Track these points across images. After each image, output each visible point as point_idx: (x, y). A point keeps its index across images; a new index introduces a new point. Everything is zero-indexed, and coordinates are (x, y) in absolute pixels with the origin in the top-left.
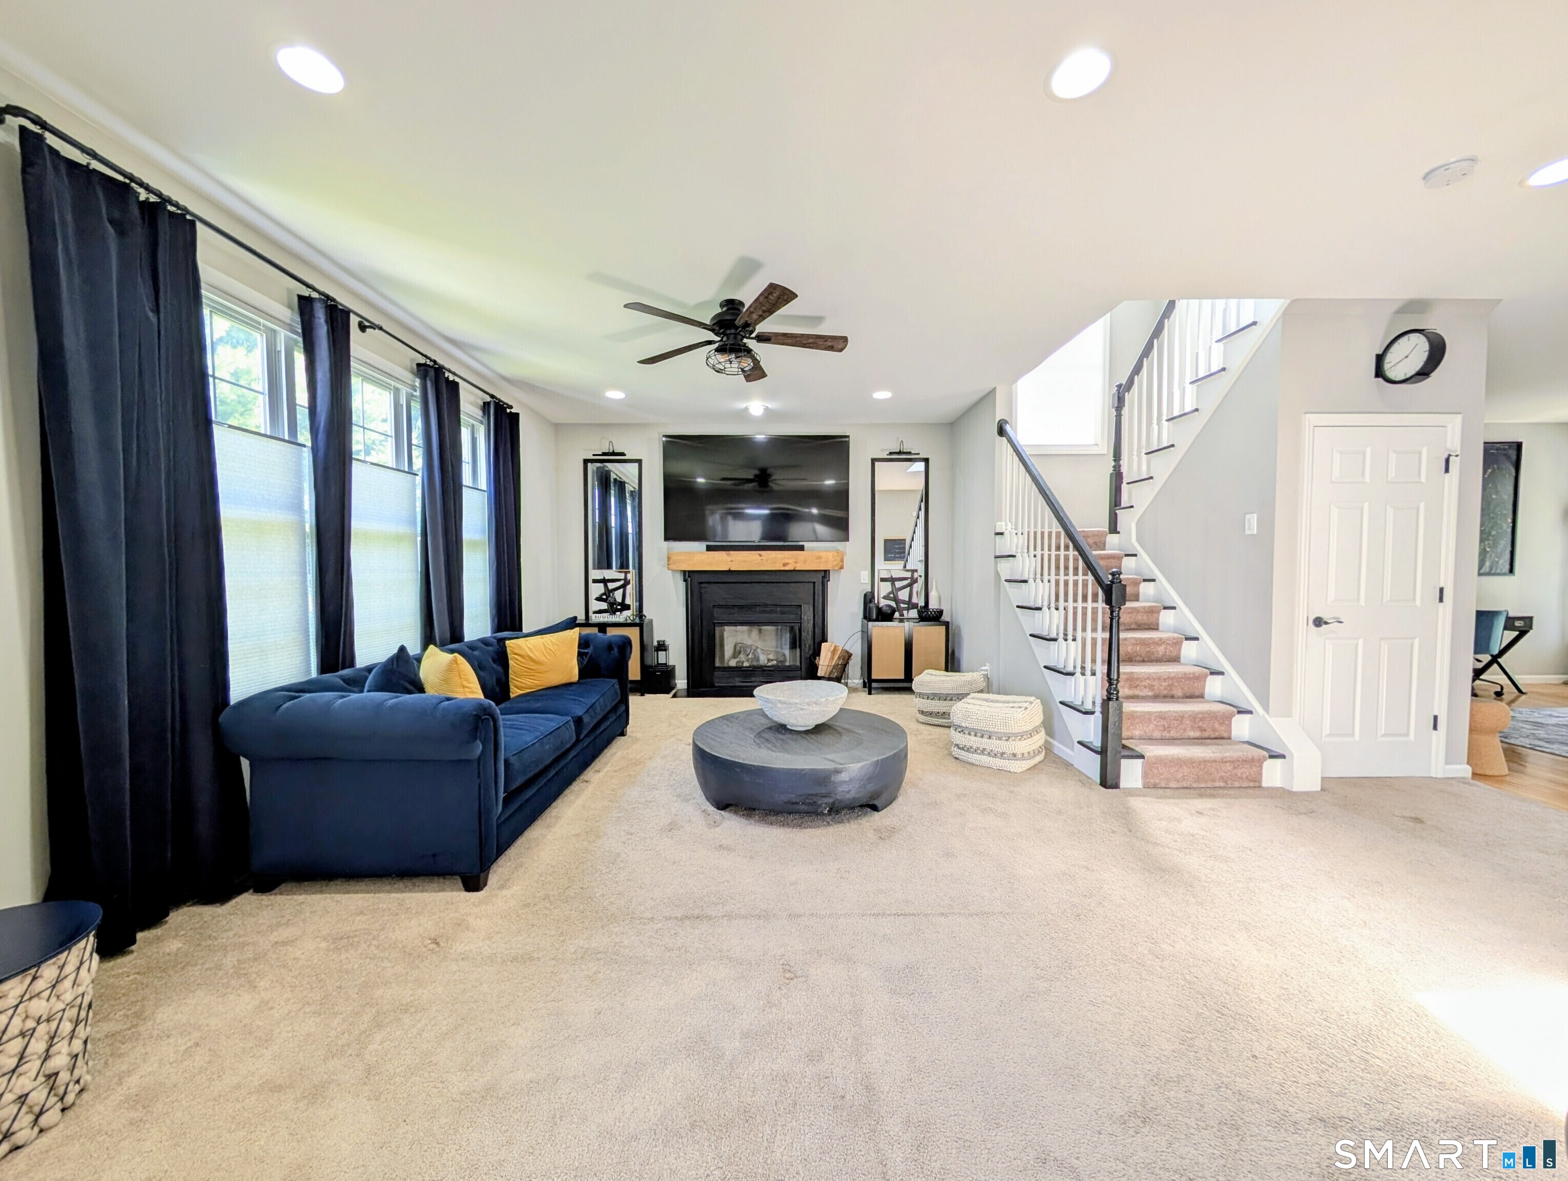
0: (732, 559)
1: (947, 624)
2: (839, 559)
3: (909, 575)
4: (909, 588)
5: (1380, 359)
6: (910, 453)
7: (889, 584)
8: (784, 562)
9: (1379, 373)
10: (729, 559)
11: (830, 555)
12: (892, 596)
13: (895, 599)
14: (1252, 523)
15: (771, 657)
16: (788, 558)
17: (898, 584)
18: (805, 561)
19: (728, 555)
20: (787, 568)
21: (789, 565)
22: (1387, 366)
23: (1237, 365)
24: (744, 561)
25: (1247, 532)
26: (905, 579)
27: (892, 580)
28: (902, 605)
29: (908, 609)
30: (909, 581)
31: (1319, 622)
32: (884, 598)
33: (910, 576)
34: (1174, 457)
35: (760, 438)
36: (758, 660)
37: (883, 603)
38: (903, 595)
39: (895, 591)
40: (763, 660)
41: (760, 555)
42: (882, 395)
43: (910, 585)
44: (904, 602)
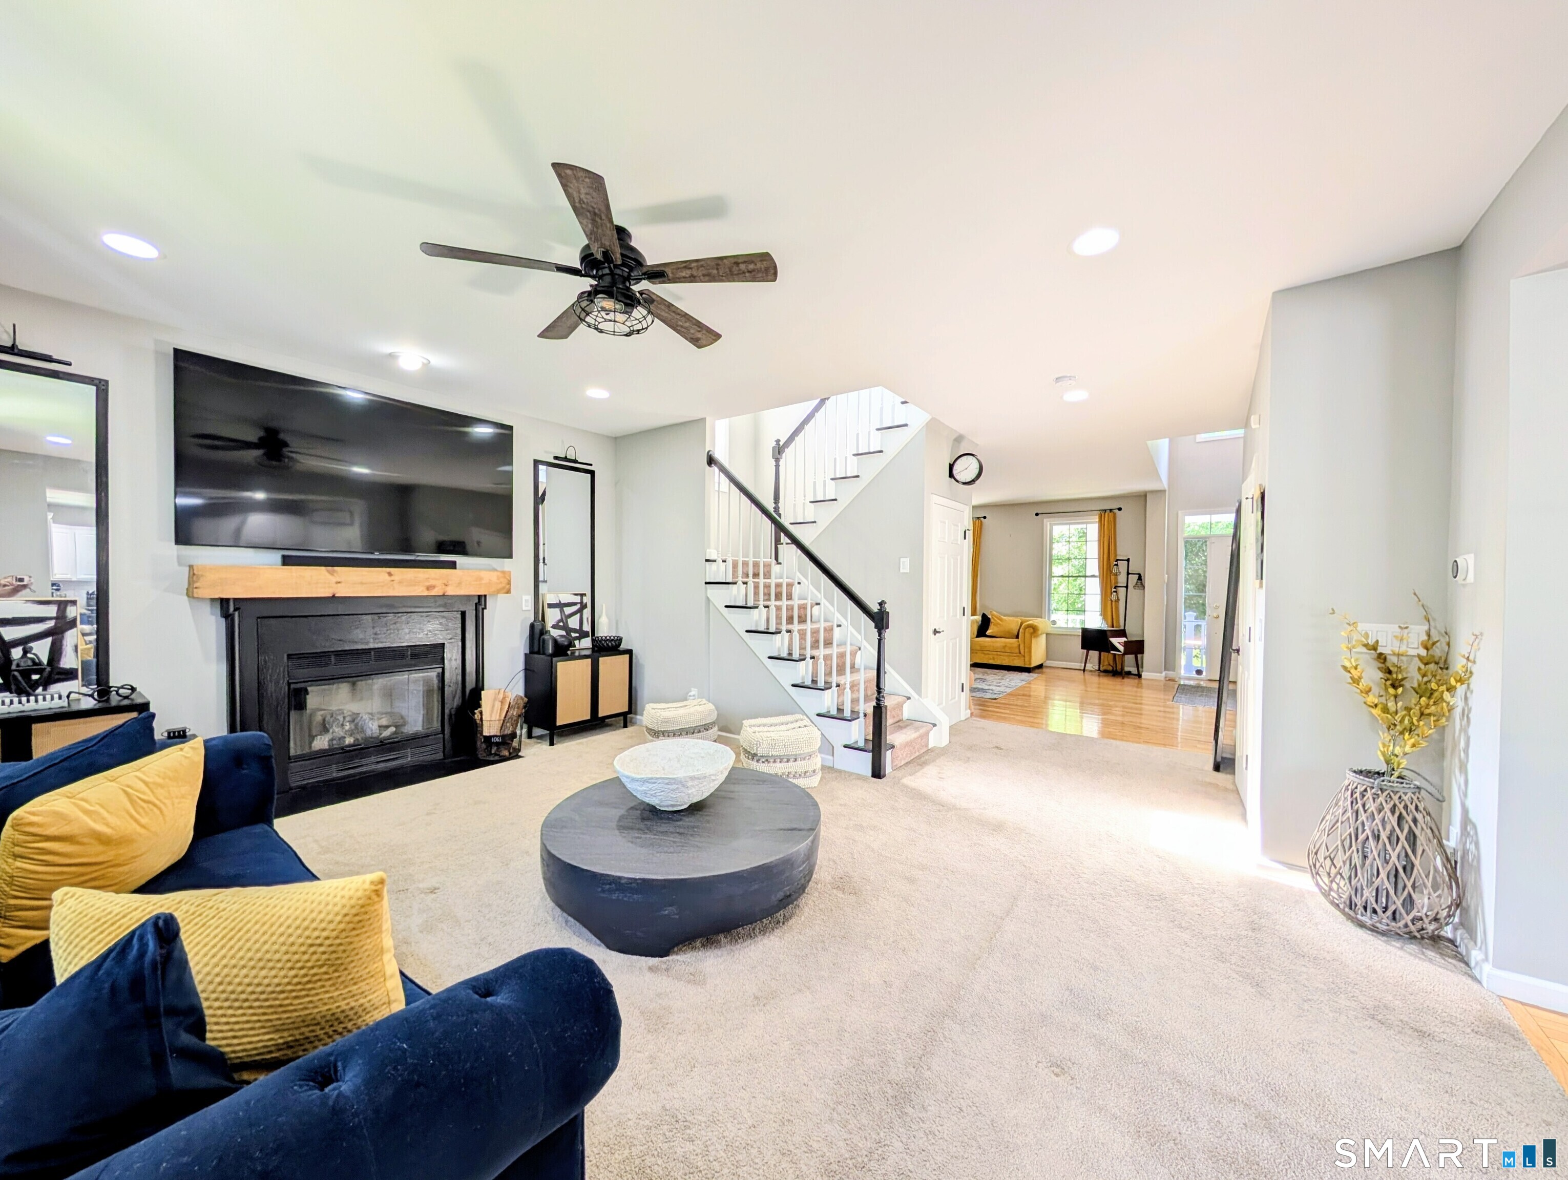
0: (339, 580)
1: (629, 652)
2: (506, 581)
3: (577, 599)
4: (578, 615)
5: (951, 467)
6: (575, 461)
7: (557, 610)
8: (428, 584)
9: (951, 475)
10: (334, 579)
11: (494, 577)
12: (561, 624)
13: (565, 628)
14: (905, 566)
15: (384, 722)
16: (436, 579)
17: (568, 610)
18: (460, 584)
19: (332, 573)
20: (434, 592)
21: (436, 589)
22: (955, 472)
23: (891, 451)
24: (362, 583)
25: (902, 571)
26: (575, 604)
27: (561, 606)
28: (574, 635)
29: (579, 638)
30: (578, 606)
31: (936, 632)
32: (554, 627)
33: (579, 601)
34: (837, 508)
35: (355, 397)
36: (363, 731)
37: (556, 633)
38: (574, 623)
39: (565, 618)
40: (372, 728)
41: (390, 574)
42: (597, 393)
43: (580, 611)
44: (575, 631)
